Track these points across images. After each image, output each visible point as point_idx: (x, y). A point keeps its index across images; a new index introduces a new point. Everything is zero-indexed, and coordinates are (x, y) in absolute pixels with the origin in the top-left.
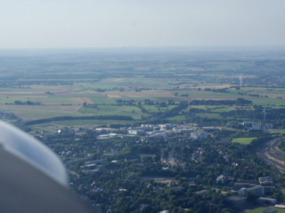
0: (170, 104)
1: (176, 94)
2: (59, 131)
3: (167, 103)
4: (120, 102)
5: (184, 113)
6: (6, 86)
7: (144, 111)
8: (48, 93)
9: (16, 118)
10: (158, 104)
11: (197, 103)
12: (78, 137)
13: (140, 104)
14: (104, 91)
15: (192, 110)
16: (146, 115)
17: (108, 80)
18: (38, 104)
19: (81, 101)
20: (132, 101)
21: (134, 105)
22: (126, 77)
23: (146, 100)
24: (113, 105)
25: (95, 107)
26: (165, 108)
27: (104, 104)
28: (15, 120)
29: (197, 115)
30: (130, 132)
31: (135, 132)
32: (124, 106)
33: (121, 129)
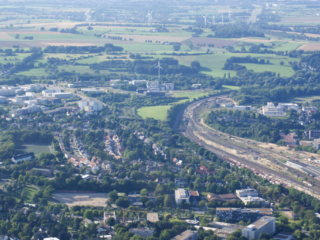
0: (17, 51)
1: (17, 37)
3: (14, 50)
5: (41, 66)
11: (53, 50)
15: (52, 61)
26: (13, 58)
29: (60, 68)
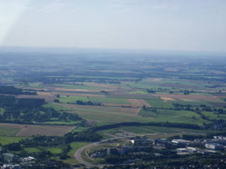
2: (133, 141)
4: (178, 106)
6: (61, 83)
7: (204, 117)
8: (104, 92)
9: (80, 119)
10: (215, 110)
12: (157, 151)
13: (197, 109)
14: (154, 92)
16: (207, 123)
17: (148, 80)
18: (99, 105)
19: (139, 103)
20: (189, 106)
21: (193, 110)
22: (163, 77)
23: (201, 106)
24: (171, 109)
25: (154, 110)
27: (163, 108)
28: (79, 122)
30: (206, 145)
31: (213, 147)
32: (183, 111)
33: (195, 141)
